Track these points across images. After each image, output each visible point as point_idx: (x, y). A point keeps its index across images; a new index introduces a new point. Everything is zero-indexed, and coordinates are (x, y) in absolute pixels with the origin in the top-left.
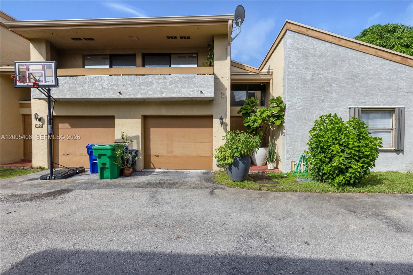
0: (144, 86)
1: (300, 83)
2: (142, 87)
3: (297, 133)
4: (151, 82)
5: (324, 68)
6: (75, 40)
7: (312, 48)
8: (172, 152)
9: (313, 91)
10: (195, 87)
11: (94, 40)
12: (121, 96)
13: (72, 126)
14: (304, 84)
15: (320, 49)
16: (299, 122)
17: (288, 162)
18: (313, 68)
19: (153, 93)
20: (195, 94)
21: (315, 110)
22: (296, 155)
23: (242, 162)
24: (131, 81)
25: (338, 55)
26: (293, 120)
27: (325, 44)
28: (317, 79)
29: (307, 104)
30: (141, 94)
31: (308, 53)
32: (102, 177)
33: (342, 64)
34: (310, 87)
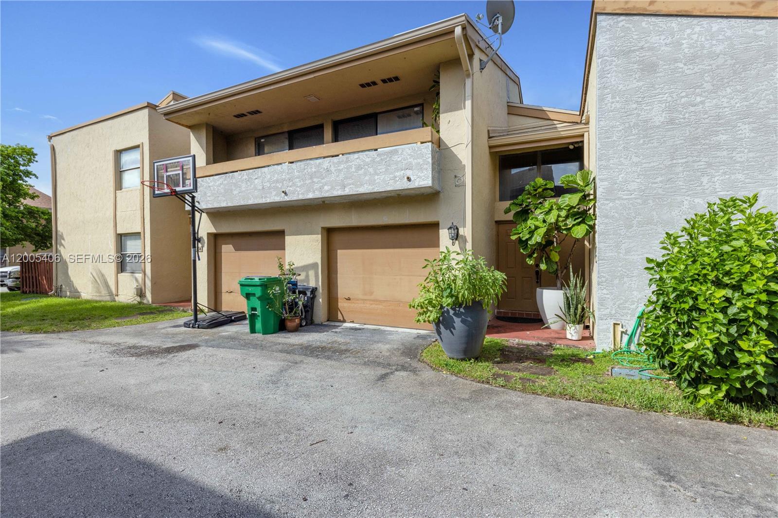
0: (318, 178)
1: (634, 135)
2: (315, 180)
3: (627, 257)
4: (328, 170)
5: (707, 86)
6: (238, 117)
7: (668, 42)
8: (371, 293)
9: (672, 151)
10: (397, 170)
11: (261, 112)
12: (286, 197)
13: (237, 249)
14: (647, 134)
15: (692, 39)
16: (634, 228)
17: (605, 327)
18: (672, 92)
19: (331, 189)
20: (398, 183)
21: (679, 198)
22: (626, 311)
23: (460, 319)
24: (299, 173)
25: (753, 44)
26: (615, 224)
27: (707, 24)
28: (684, 119)
29: (657, 183)
30: (314, 192)
31: (655, 58)
32: (253, 330)
33: (768, 66)
34: (662, 140)
